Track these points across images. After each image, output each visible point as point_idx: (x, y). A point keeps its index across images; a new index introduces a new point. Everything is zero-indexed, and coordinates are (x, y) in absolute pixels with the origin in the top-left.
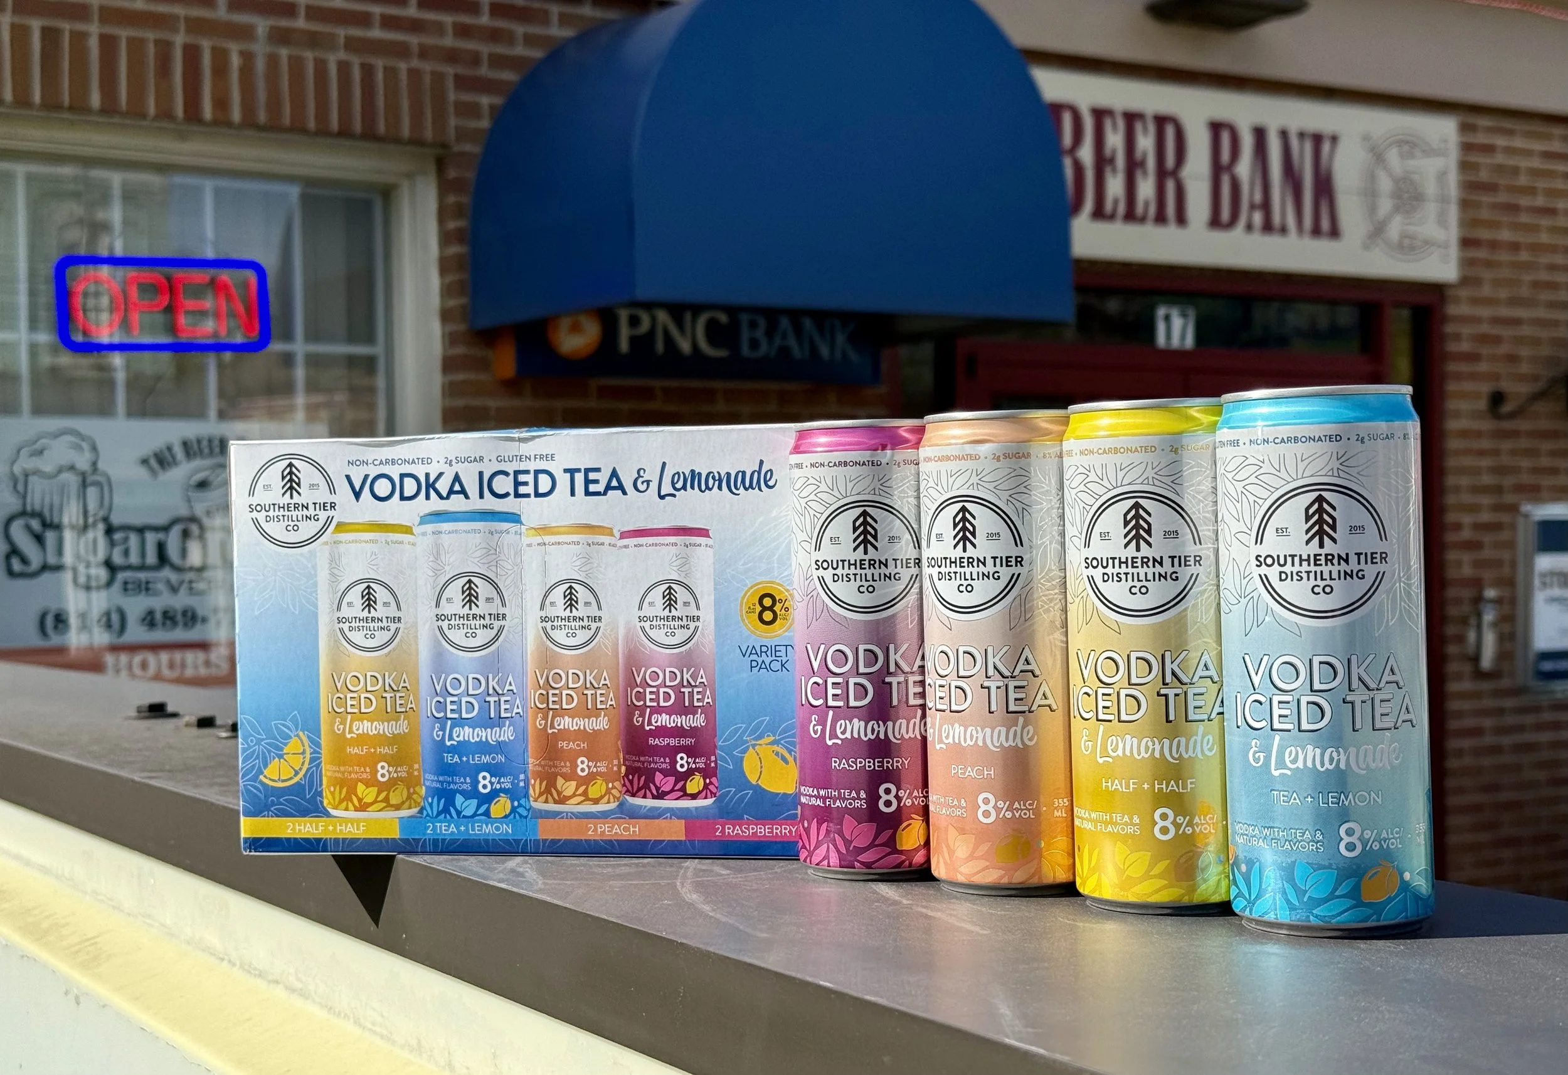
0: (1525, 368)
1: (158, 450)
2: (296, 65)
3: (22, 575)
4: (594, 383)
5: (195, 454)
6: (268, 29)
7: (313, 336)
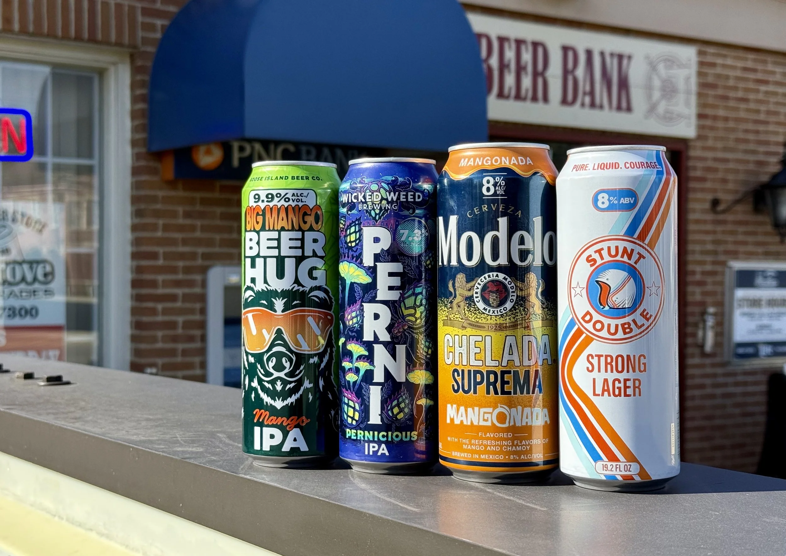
0: (731, 186)
4: (218, 184)
7: (57, 153)
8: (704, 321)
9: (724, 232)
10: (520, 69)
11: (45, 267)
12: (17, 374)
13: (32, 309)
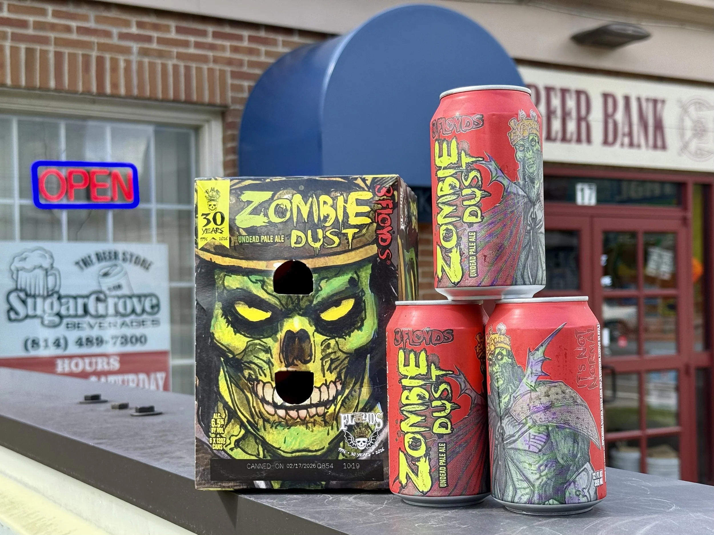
1: (83, 258)
2: (152, 65)
3: (15, 320)
5: (102, 259)
6: (138, 48)
7: (160, 200)
10: (565, 115)
11: (151, 300)
13: (141, 337)
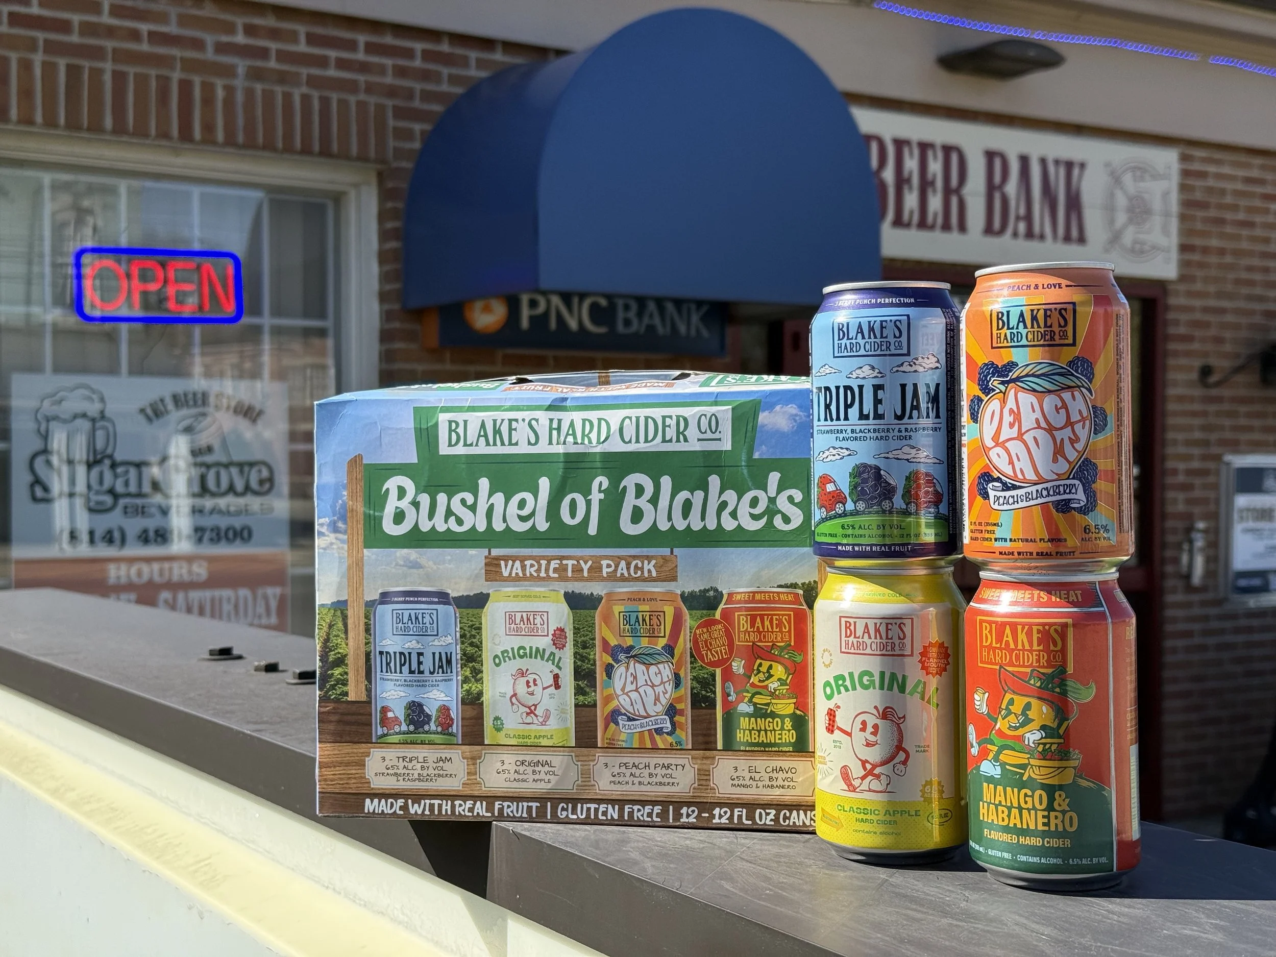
0: (1228, 348)
2: (268, 97)
3: (43, 500)
4: (500, 353)
6: (246, 68)
7: (277, 312)
8: (1191, 542)
9: (1218, 414)
10: (926, 185)
11: (260, 471)
12: (256, 664)
13: (242, 530)
